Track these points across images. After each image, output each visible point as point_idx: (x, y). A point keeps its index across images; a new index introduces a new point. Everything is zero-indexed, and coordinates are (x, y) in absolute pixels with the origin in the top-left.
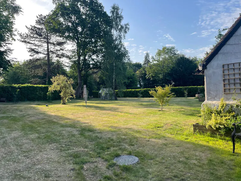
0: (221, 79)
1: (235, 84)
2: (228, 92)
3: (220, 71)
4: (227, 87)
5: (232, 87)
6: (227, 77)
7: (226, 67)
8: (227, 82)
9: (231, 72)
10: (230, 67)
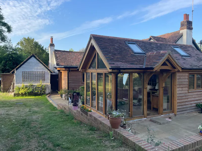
0: (22, 76)
1: (26, 78)
2: (24, 81)
3: (21, 74)
4: (24, 79)
5: (25, 79)
6: (24, 76)
7: (24, 72)
8: (24, 78)
9: (25, 74)
10: (25, 73)
